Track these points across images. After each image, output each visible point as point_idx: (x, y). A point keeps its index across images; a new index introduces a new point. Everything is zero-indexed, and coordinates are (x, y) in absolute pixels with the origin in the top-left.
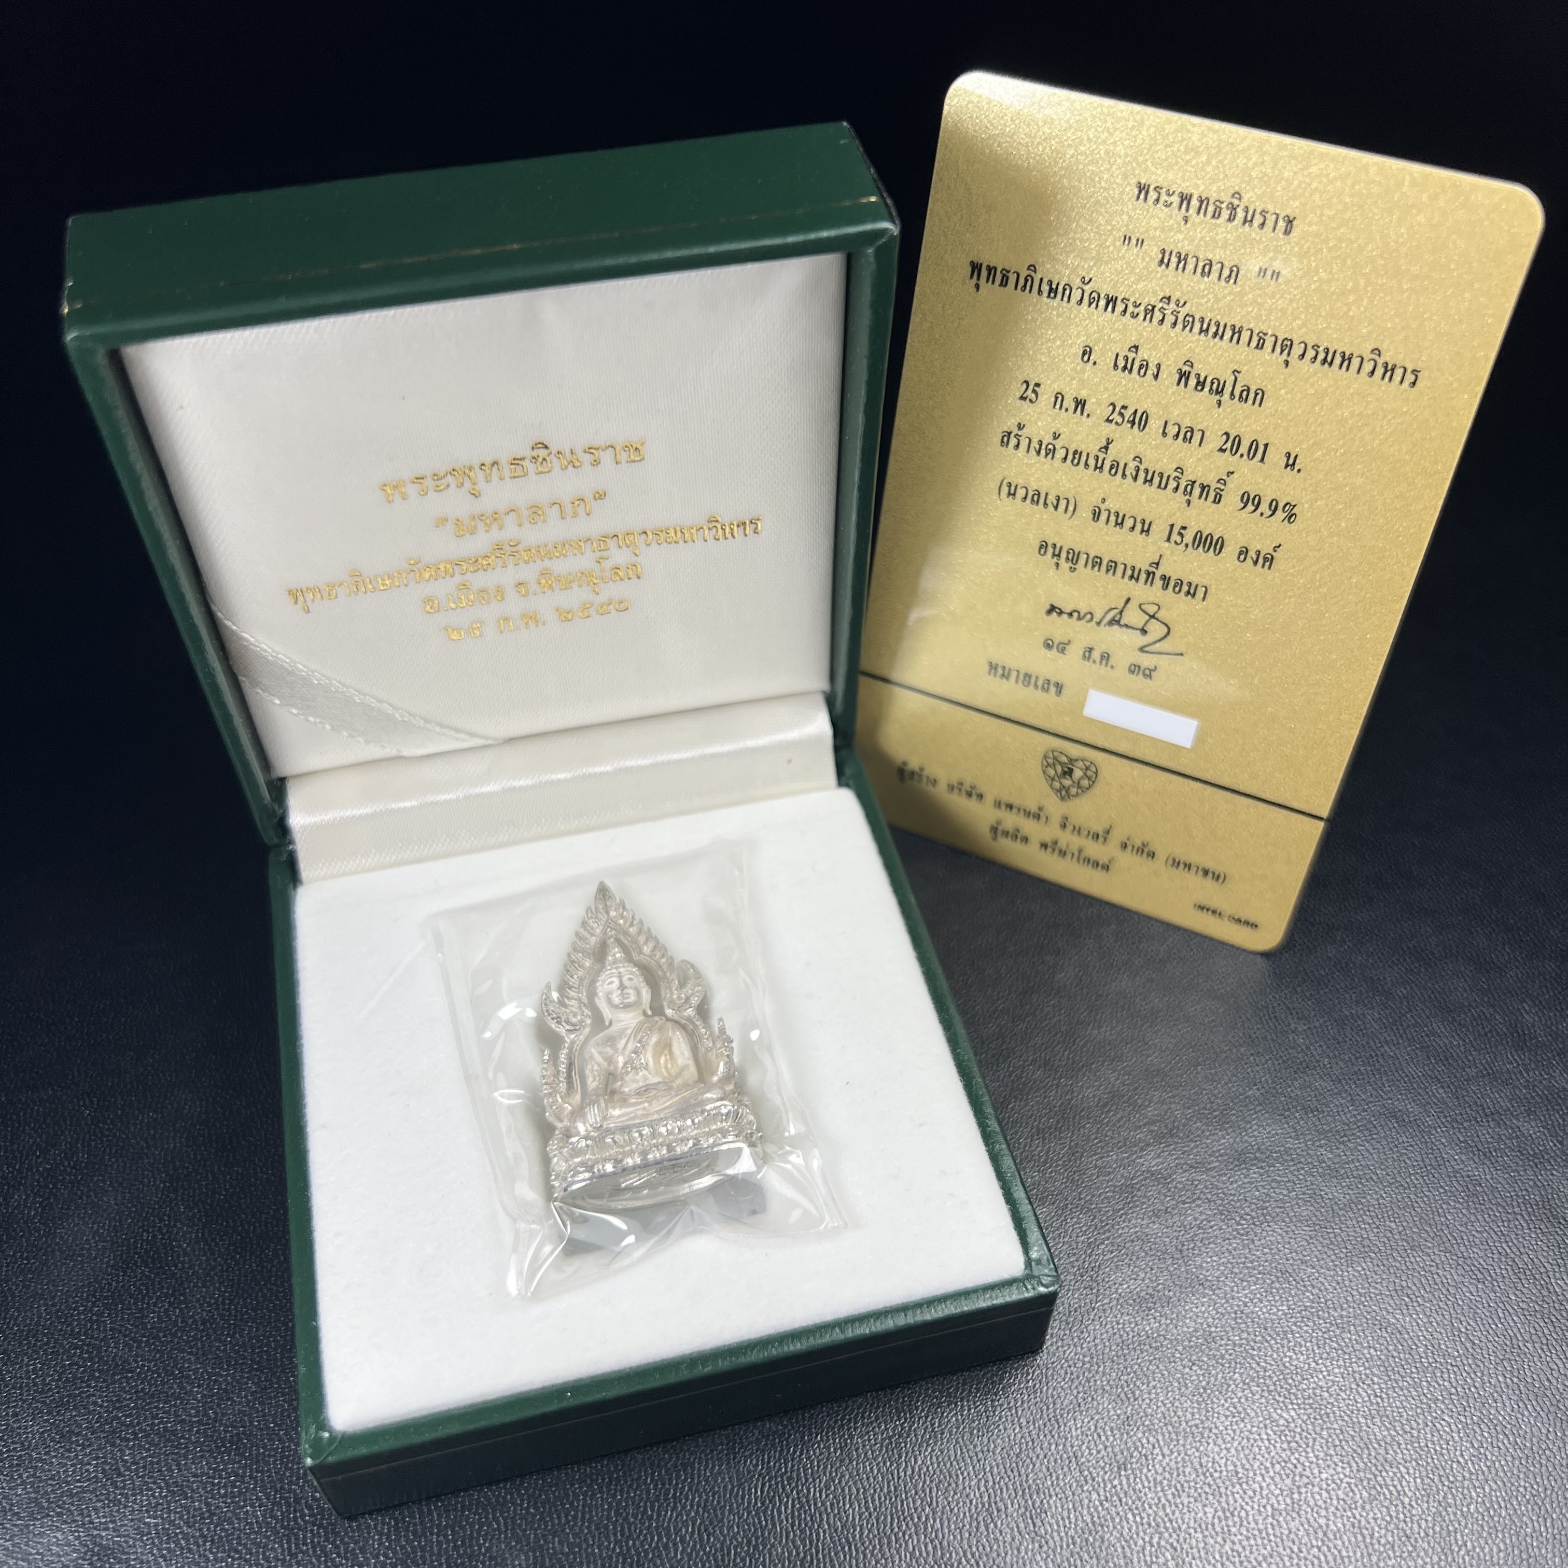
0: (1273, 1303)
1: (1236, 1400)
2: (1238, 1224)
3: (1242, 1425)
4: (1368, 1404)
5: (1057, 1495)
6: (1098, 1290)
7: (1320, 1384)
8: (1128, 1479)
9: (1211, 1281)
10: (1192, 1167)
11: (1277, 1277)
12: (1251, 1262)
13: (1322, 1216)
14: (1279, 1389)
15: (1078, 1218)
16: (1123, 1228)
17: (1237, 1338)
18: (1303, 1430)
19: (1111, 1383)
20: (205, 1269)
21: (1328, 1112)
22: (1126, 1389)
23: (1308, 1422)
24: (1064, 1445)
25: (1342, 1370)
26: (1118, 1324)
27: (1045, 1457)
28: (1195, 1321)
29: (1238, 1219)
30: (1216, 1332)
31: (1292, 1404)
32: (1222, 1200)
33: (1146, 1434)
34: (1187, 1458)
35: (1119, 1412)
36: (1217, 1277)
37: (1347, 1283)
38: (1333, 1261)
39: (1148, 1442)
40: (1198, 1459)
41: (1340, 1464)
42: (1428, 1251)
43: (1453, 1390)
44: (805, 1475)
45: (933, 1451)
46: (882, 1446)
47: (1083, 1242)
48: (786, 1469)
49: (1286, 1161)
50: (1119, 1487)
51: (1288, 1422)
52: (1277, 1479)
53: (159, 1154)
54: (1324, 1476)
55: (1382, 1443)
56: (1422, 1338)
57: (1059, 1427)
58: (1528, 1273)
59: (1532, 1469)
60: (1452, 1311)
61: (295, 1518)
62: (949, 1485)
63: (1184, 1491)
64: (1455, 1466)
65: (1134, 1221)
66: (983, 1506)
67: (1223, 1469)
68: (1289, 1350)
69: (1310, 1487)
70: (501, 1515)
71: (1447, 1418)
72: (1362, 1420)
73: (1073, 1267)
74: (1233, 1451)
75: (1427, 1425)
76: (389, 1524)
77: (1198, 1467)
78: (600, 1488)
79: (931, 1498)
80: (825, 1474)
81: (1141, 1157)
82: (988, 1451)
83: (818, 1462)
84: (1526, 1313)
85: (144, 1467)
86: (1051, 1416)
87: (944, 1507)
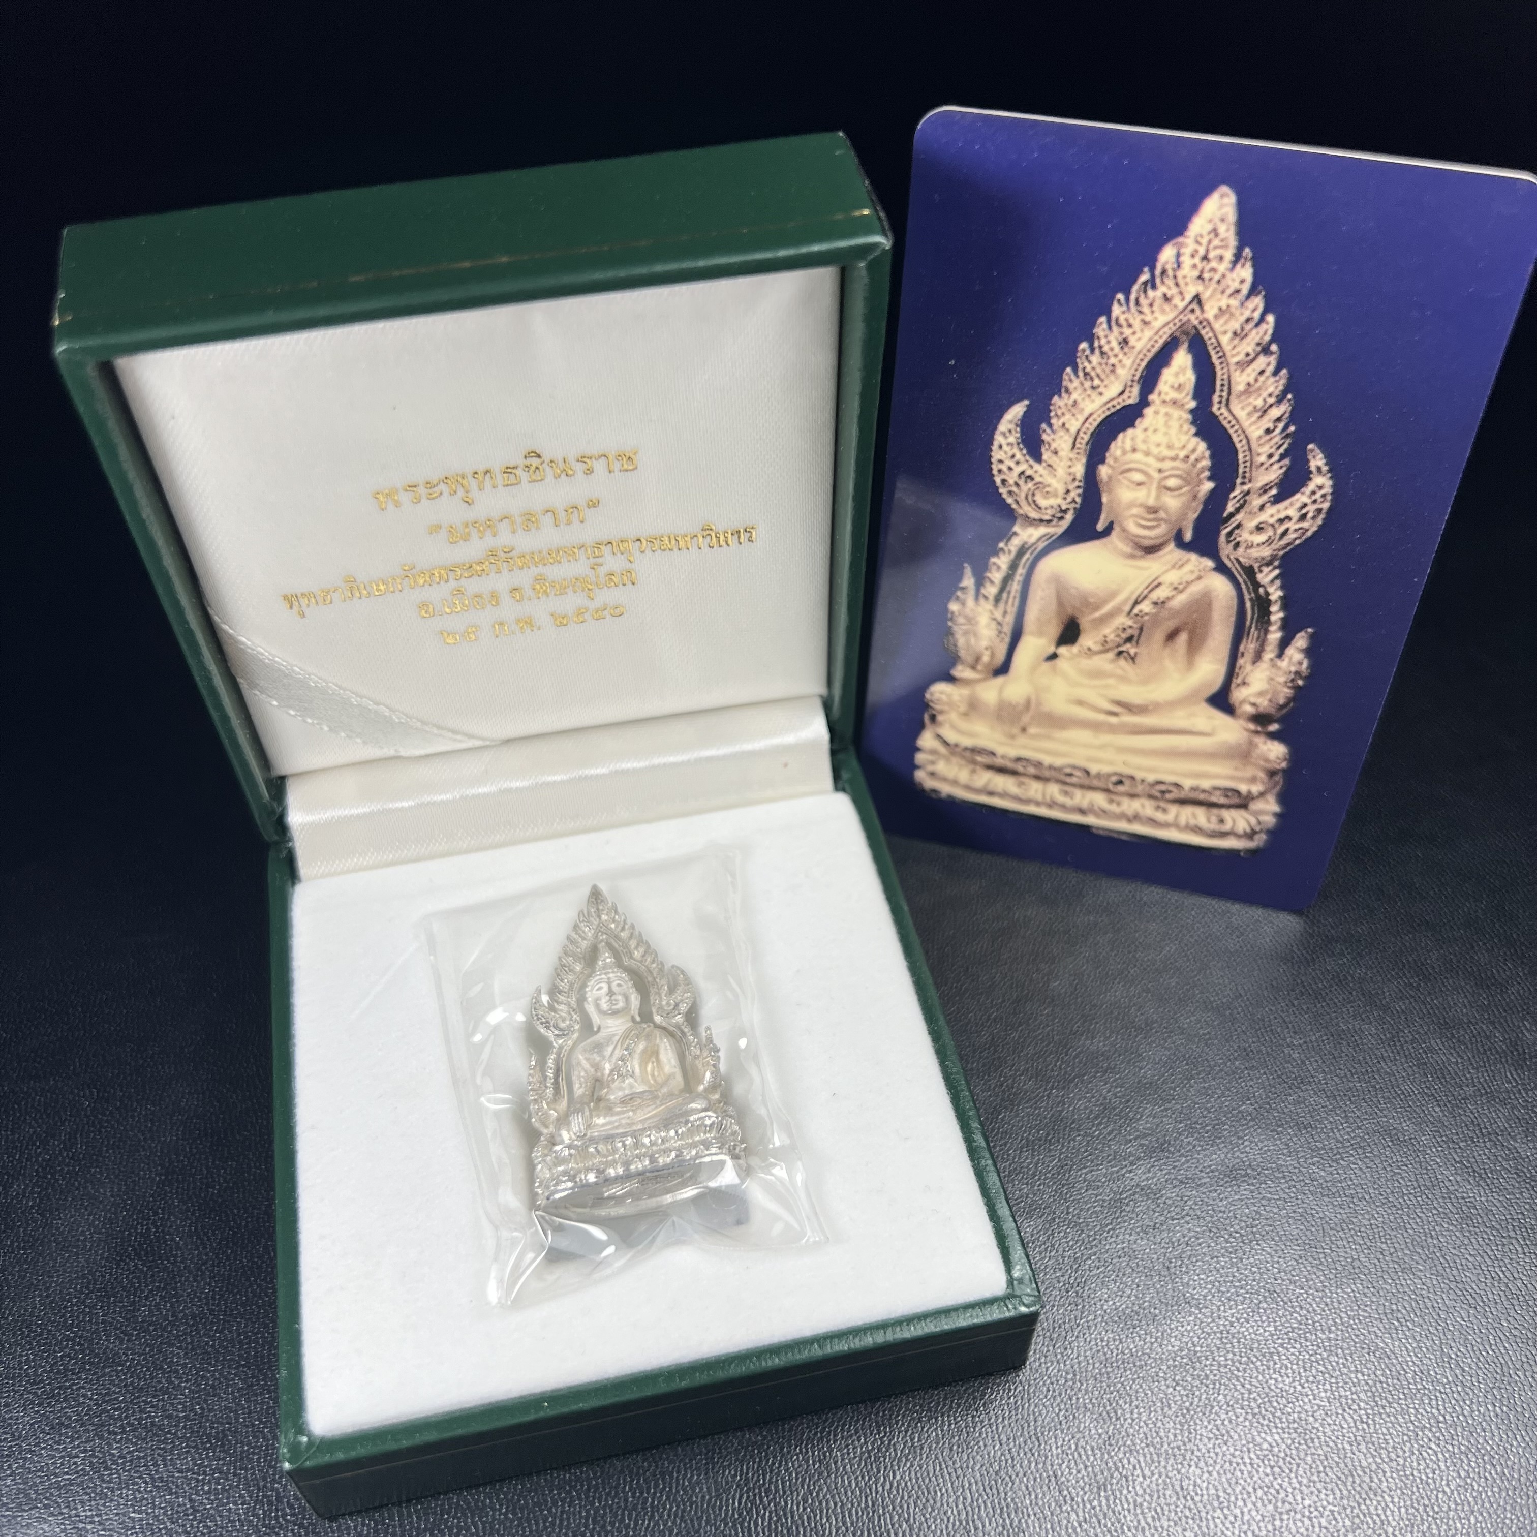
0: (1260, 1323)
1: (1219, 1422)
2: (1227, 1242)
3: (1225, 1448)
4: (1354, 1430)
5: (1035, 1515)
6: (1084, 1306)
7: (1306, 1407)
8: (1108, 1500)
9: (1197, 1299)
10: (1181, 1182)
11: (1265, 1297)
12: (1239, 1281)
13: (1313, 1235)
14: (1263, 1412)
15: (1065, 1232)
16: (1110, 1244)
17: (1222, 1358)
18: (1287, 1455)
19: (1094, 1401)
20: (197, 1263)
21: (1322, 1129)
22: (1108, 1408)
23: (1292, 1447)
24: (1044, 1464)
25: (1328, 1394)
26: (1102, 1341)
27: (1025, 1475)
28: (1180, 1340)
29: (1227, 1237)
30: (1201, 1352)
31: (1276, 1427)
32: (1212, 1217)
33: (1128, 1455)
34: (1168, 1480)
35: (1100, 1431)
36: (1204, 1296)
37: (1336, 1305)
38: (1321, 1282)
39: (1129, 1462)
40: (1179, 1483)
41: (1324, 1491)
42: (1419, 1273)
43: (1441, 1418)
44: (783, 1487)
45: (912, 1466)
46: (861, 1460)
47: (1069, 1257)
48: (764, 1480)
49: (1277, 1178)
50: (1098, 1508)
51: (1271, 1446)
52: (1259, 1504)
53: (156, 1147)
54: (1307, 1503)
55: (1367, 1471)
56: (1410, 1363)
57: (1040, 1445)
58: (1521, 1299)
59: (1519, 1500)
60: (1442, 1337)
61: (277, 1517)
62: (927, 1501)
63: (1164, 1514)
64: (1440, 1496)
65: (1121, 1237)
66: (961, 1523)
67: (1205, 1492)
68: (1275, 1372)
69: (1292, 1513)
70: (480, 1519)
71: (1433, 1446)
72: (1347, 1447)
73: (1059, 1282)
74: (1215, 1474)
75: (1413, 1453)
76: (369, 1525)
77: (1179, 1489)
78: (579, 1495)
79: (909, 1514)
80: (803, 1487)
81: (1130, 1172)
82: (967, 1467)
83: (797, 1475)
84: (1518, 1340)
85: (131, 1461)
86: (1032, 1433)
87: (921, 1524)
